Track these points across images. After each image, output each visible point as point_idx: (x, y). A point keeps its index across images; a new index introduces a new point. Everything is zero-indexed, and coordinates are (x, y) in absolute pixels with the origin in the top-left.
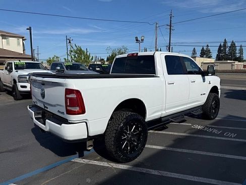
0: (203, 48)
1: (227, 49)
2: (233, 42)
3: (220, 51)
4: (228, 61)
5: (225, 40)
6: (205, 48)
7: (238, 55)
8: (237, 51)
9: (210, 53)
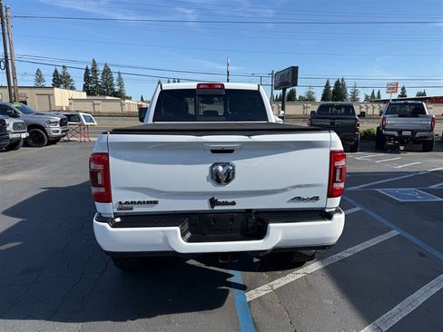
0: (56, 71)
1: (99, 77)
2: (106, 65)
3: (87, 78)
4: (108, 98)
5: (94, 60)
6: (60, 71)
7: (117, 88)
8: (115, 82)
9: (71, 80)
